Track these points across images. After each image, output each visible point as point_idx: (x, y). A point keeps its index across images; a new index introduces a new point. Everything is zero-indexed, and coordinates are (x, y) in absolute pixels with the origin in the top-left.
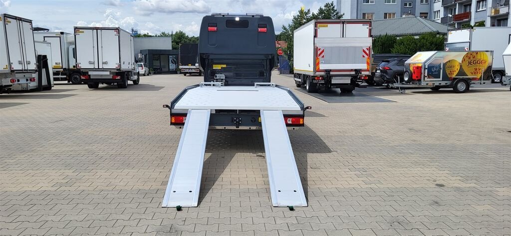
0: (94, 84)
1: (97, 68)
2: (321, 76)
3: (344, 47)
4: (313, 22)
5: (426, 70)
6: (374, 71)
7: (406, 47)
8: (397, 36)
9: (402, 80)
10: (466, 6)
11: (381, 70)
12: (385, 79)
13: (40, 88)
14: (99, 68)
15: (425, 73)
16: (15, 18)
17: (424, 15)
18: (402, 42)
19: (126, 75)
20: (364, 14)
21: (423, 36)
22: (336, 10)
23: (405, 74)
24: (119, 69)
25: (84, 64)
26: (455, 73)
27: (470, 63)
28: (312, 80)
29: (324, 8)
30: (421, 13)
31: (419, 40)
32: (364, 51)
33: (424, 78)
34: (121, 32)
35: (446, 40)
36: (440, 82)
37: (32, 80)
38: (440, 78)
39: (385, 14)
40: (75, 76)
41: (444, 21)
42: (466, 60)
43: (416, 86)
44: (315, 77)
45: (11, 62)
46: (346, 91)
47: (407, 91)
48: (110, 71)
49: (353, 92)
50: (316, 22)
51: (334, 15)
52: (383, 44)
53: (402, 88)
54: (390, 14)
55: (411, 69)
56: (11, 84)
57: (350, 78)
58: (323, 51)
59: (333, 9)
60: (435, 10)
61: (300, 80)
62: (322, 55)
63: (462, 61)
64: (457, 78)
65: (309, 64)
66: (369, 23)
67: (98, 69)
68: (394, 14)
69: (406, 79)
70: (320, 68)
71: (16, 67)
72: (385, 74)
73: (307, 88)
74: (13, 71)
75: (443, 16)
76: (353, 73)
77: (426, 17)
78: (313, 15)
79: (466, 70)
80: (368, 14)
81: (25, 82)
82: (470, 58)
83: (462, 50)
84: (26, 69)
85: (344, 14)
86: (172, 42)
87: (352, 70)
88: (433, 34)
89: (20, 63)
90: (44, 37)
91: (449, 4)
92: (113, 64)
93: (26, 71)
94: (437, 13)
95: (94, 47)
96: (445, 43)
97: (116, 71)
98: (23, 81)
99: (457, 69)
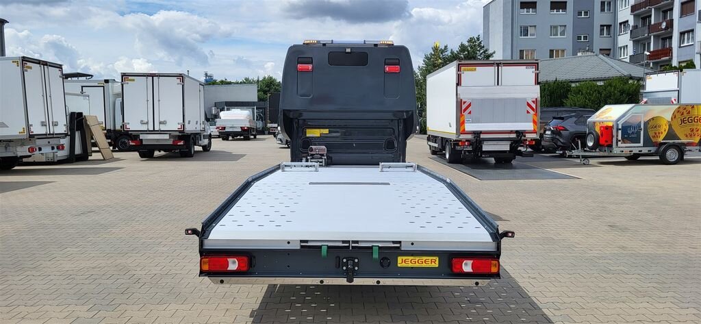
0: (147, 152)
1: (152, 129)
2: (467, 141)
3: (500, 100)
4: (455, 63)
5: (620, 132)
6: (542, 132)
7: (586, 98)
8: (572, 82)
9: (584, 145)
10: (664, 39)
11: (552, 132)
12: (559, 144)
13: (72, 158)
14: (154, 130)
15: (617, 136)
16: (39, 62)
17: (606, 52)
18: (578, 91)
19: (193, 138)
20: (522, 52)
21: (609, 81)
22: (483, 47)
23: (589, 138)
24: (183, 132)
25: (133, 125)
26: (662, 136)
27: (683, 121)
28: (454, 147)
29: (467, 44)
30: (601, 50)
31: (605, 87)
32: (529, 105)
33: (617, 143)
34: (186, 80)
35: (644, 87)
36: (640, 149)
37: (60, 147)
38: (640, 143)
39: (551, 50)
40: (122, 140)
41: (634, 59)
42: (677, 117)
43: (606, 154)
44: (460, 141)
45: (30, 123)
46: (503, 161)
47: (592, 161)
48: (170, 134)
49: (513, 162)
50: (459, 64)
51: (481, 54)
52: (551, 94)
53: (585, 157)
54: (557, 51)
55: (597, 129)
56: (30, 154)
57: (509, 143)
58: (470, 105)
59: (479, 45)
60: (620, 45)
61: (436, 145)
62: (468, 111)
63: (672, 119)
64: (665, 143)
65: (450, 124)
66: (536, 65)
67: (154, 132)
68: (563, 51)
69: (590, 144)
70: (466, 130)
71: (37, 129)
72: (557, 137)
73: (447, 156)
74: (32, 136)
75: (632, 54)
76: (514, 136)
77: (608, 55)
78: (452, 52)
79: (679, 131)
80: (527, 51)
81: (50, 150)
82: (683, 114)
83: (667, 102)
84: (51, 132)
85: (494, 53)
86: (258, 91)
87: (512, 131)
88: (624, 80)
89: (43, 124)
90: (82, 87)
91: (640, 37)
92: (174, 125)
93: (52, 136)
94: (624, 49)
95: (148, 101)
96: (641, 91)
97: (177, 134)
98: (47, 150)
99: (664, 130)
